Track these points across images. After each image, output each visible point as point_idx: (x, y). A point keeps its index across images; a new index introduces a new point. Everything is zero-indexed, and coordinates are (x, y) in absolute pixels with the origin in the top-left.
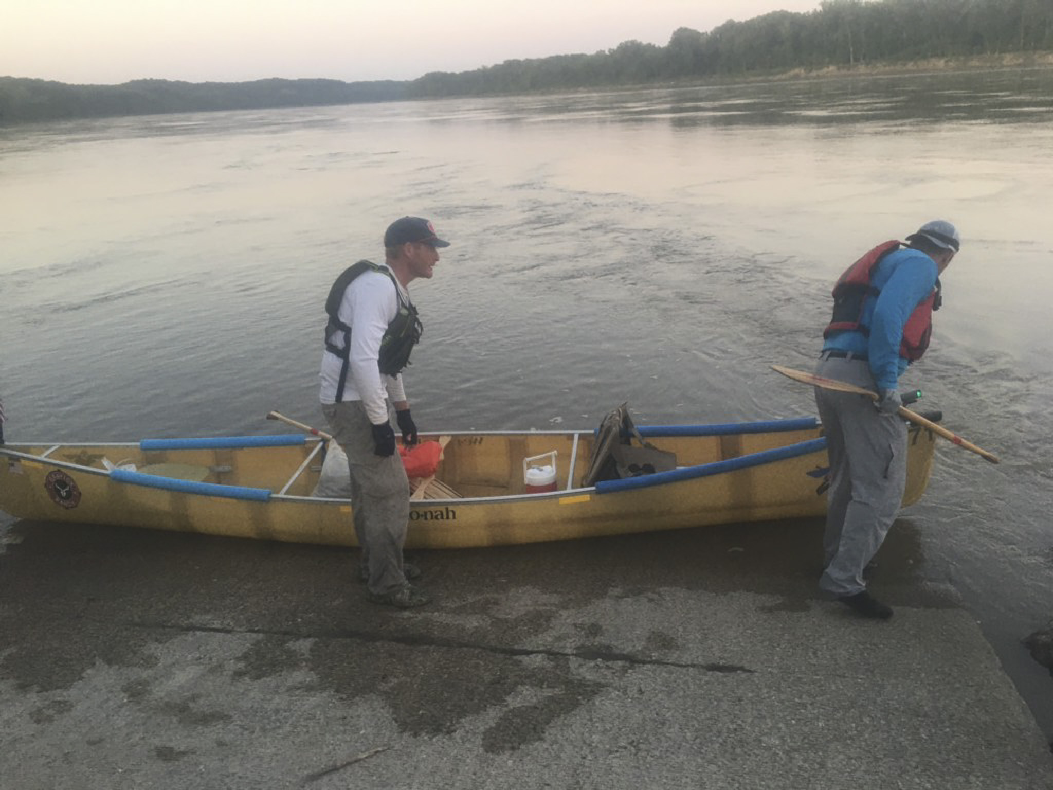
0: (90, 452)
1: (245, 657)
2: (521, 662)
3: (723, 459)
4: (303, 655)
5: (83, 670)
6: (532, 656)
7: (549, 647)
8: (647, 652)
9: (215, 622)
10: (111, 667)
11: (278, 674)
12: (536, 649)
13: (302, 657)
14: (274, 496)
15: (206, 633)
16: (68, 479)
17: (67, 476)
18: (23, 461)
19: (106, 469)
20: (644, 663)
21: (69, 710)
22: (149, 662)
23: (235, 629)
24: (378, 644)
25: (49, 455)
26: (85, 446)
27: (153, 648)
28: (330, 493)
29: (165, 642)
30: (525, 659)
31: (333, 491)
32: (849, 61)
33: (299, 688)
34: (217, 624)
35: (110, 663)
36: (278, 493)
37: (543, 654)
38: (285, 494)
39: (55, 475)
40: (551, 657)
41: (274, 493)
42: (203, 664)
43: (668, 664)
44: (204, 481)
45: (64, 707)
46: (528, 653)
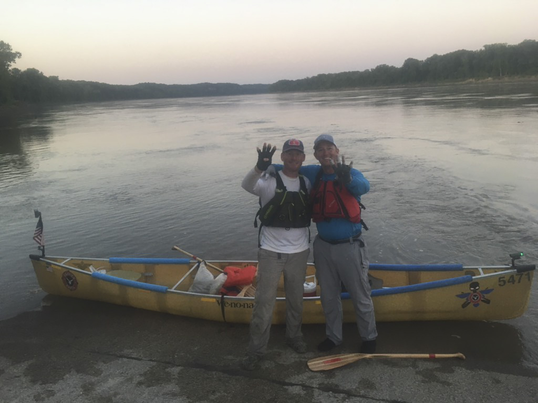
0: (85, 262)
1: (145, 374)
2: (287, 389)
3: (410, 284)
4: (174, 375)
5: (64, 375)
6: (294, 387)
7: (304, 382)
8: (358, 390)
9: (134, 354)
10: (78, 374)
11: (160, 385)
12: (297, 383)
13: (174, 377)
14: (169, 290)
15: (128, 360)
16: (72, 275)
17: (72, 274)
18: (52, 266)
19: (91, 272)
20: (355, 396)
21: (53, 395)
22: (97, 373)
23: (143, 359)
24: (214, 373)
25: (65, 263)
26: (83, 260)
27: (101, 366)
28: (199, 290)
29: (107, 363)
30: (290, 389)
31: (200, 289)
32: (499, 75)
33: (168, 394)
34: (134, 355)
35: (78, 372)
36: (171, 289)
37: (300, 386)
38: (175, 289)
39: (67, 273)
40: (304, 388)
41: (169, 289)
42: (123, 376)
43: (369, 398)
44: (138, 281)
45: (51, 393)
46: (292, 385)
